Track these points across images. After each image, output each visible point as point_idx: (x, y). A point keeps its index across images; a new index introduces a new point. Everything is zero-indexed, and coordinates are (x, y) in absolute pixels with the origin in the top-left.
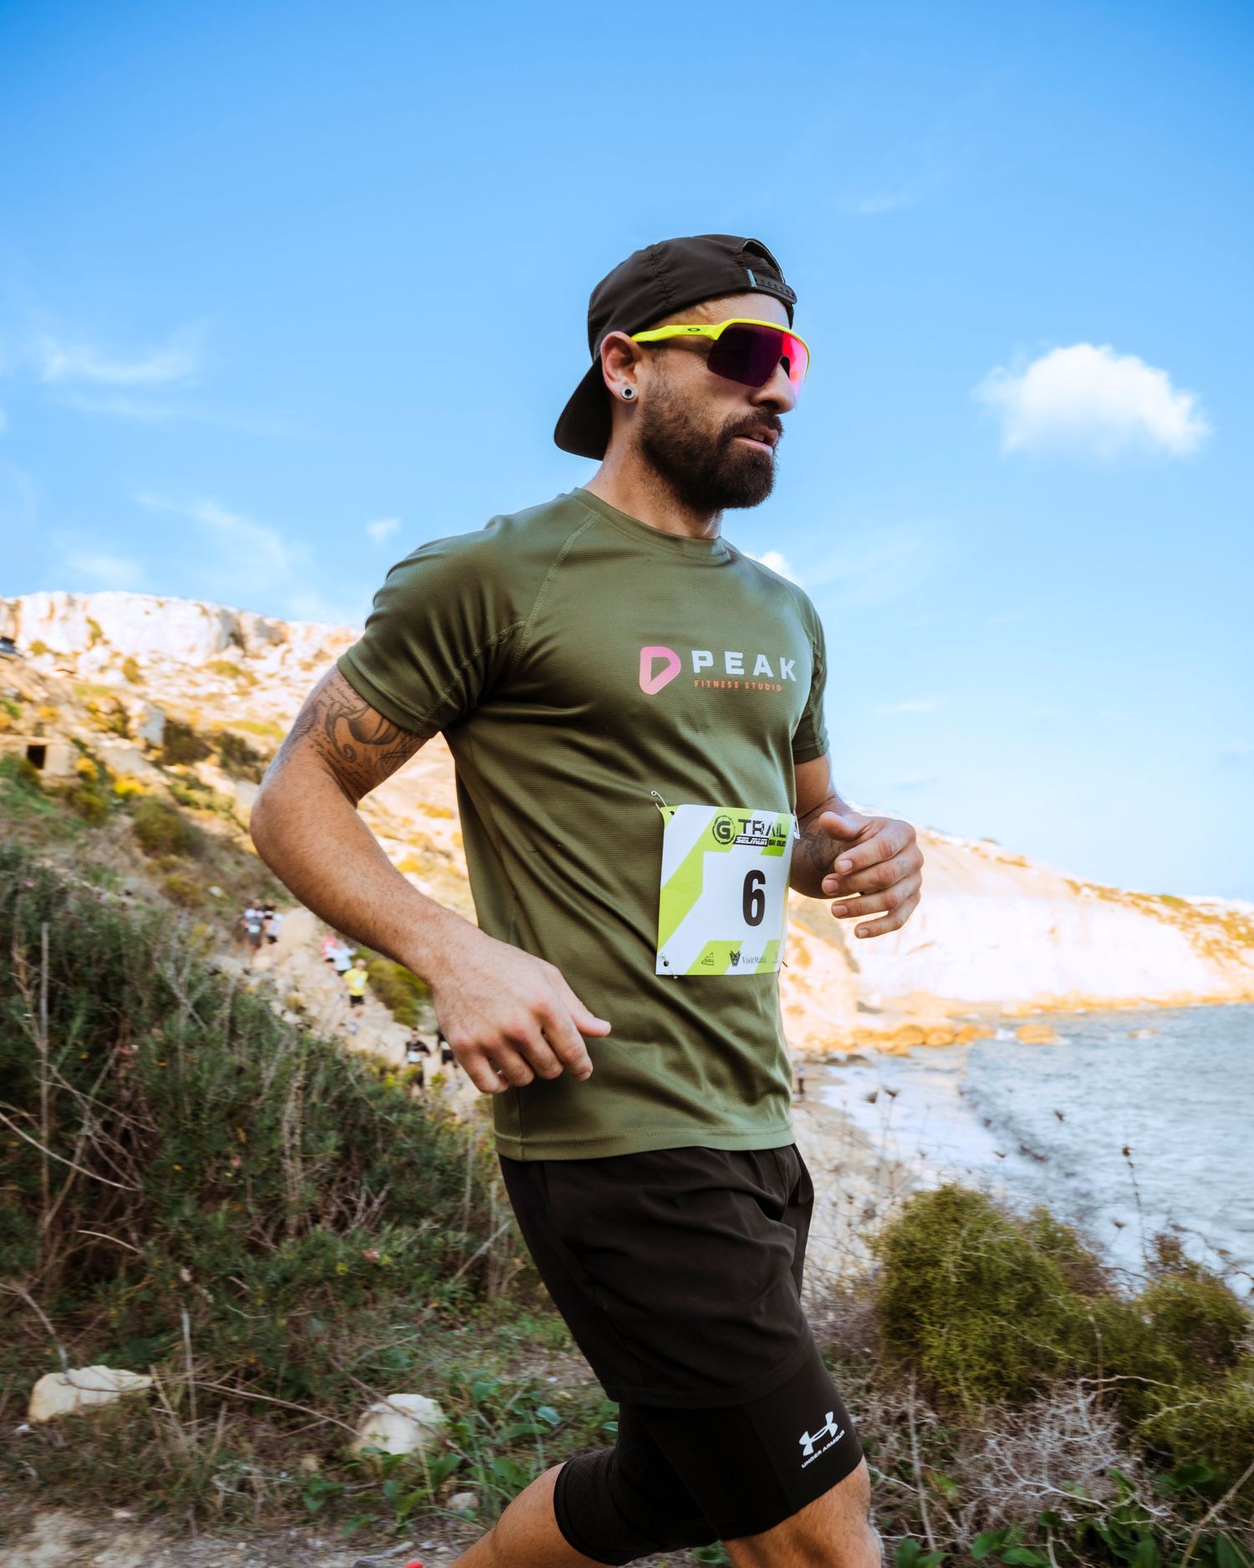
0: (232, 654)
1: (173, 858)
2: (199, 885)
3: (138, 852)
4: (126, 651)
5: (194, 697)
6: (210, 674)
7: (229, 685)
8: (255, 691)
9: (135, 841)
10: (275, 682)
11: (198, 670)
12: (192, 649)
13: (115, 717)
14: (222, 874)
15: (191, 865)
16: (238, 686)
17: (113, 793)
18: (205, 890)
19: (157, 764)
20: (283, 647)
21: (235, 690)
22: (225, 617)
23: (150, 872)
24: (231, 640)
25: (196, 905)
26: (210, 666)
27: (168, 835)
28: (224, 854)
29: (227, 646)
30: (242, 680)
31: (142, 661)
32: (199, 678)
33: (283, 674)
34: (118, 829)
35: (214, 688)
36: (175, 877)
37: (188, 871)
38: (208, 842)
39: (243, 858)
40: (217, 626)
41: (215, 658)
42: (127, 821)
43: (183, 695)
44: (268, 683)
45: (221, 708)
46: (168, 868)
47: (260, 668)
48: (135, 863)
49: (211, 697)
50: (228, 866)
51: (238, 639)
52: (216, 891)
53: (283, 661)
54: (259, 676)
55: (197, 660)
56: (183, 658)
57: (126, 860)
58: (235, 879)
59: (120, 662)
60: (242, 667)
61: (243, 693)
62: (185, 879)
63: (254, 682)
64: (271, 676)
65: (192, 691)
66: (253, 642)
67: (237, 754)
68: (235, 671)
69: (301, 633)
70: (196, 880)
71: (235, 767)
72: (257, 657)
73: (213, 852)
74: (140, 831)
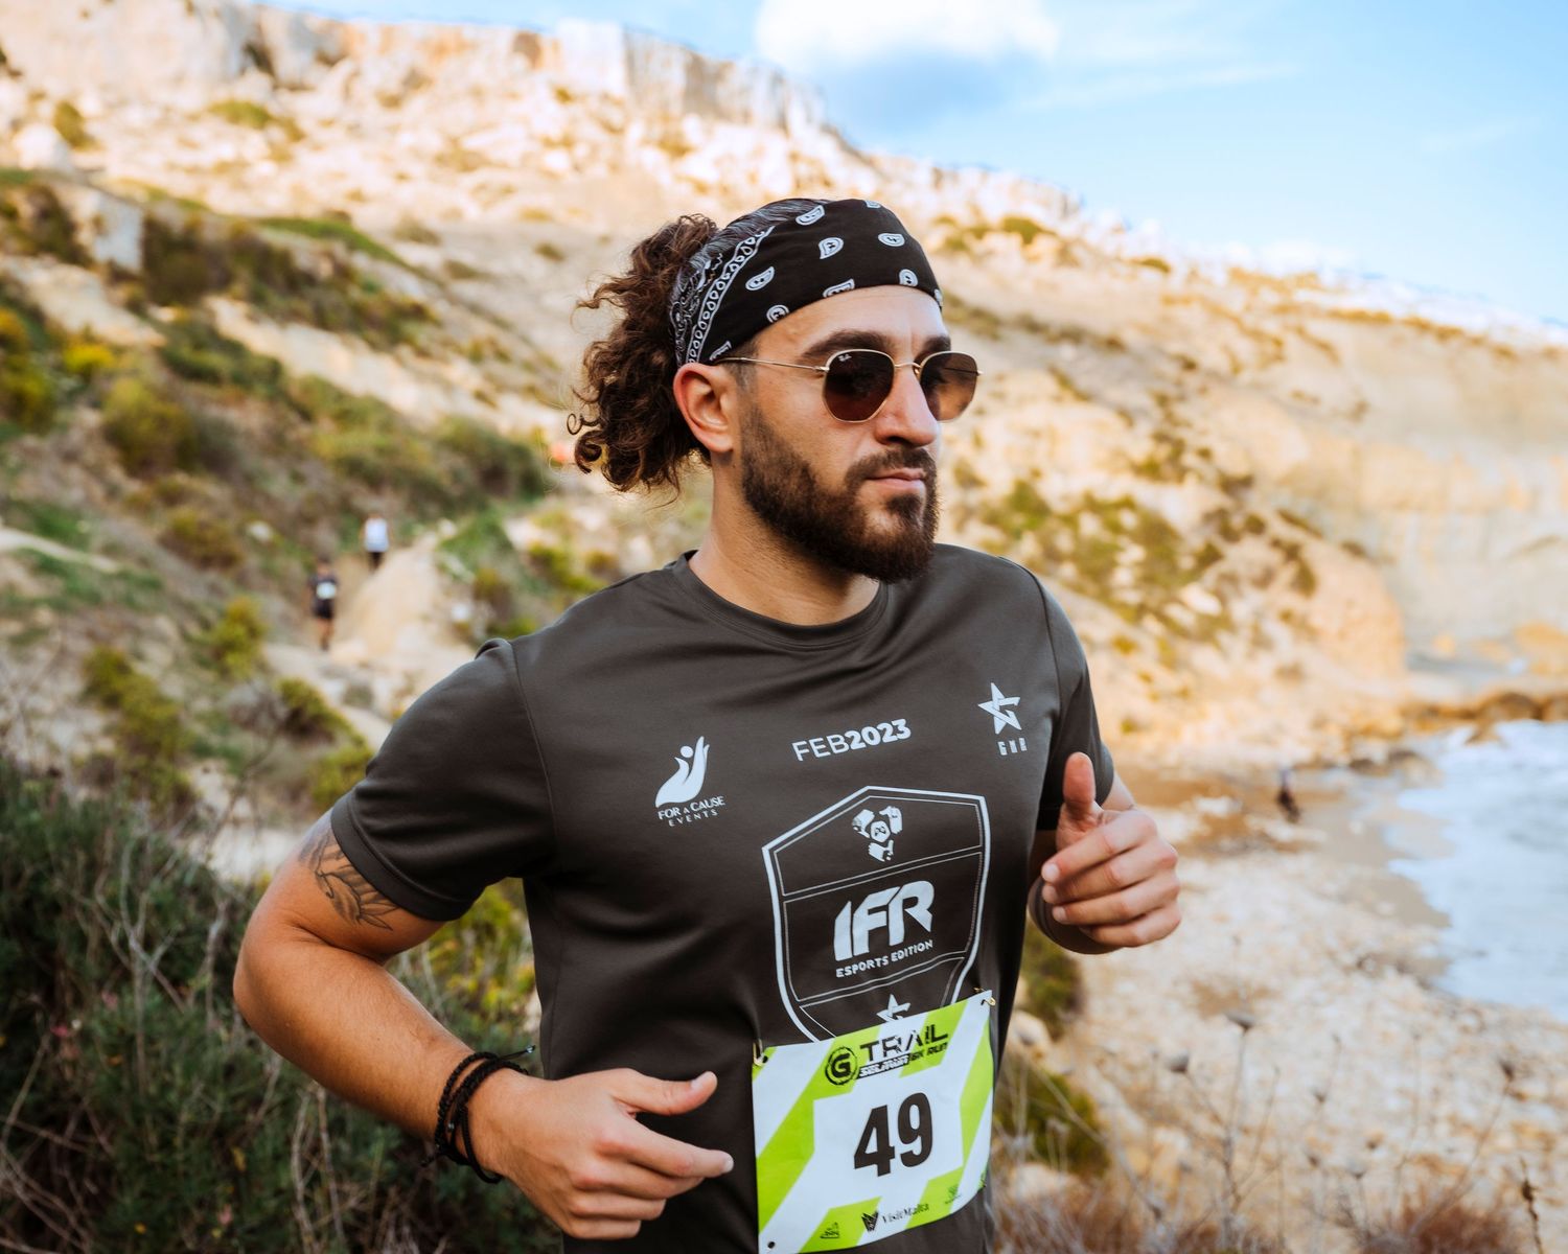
0: (253, 87)
1: (180, 479)
2: (229, 526)
3: (116, 474)
4: (57, 89)
5: (193, 170)
6: (216, 124)
7: (253, 144)
8: (301, 152)
9: (109, 453)
10: (337, 134)
11: (194, 118)
12: (178, 80)
13: (49, 227)
14: (270, 500)
15: (210, 488)
16: (271, 144)
17: (61, 369)
18: (241, 531)
19: (135, 307)
20: (344, 69)
21: (267, 151)
22: (231, 17)
23: (139, 507)
24: (250, 61)
25: (227, 561)
26: (216, 109)
27: (167, 440)
28: (269, 464)
29: (242, 71)
30: (277, 134)
31: (88, 105)
32: (199, 133)
33: (350, 117)
34: (75, 437)
35: (226, 151)
36: (185, 513)
37: (208, 502)
38: (239, 444)
39: (304, 468)
40: (219, 34)
41: (222, 95)
42: (89, 418)
43: (172, 167)
44: (322, 135)
45: (241, 186)
46: (172, 498)
47: (307, 109)
48: (113, 492)
49: (223, 168)
50: (279, 485)
51: (260, 57)
52: (261, 531)
53: (347, 92)
54: (306, 124)
55: (191, 98)
56: (164, 96)
57: (98, 491)
58: (291, 507)
59: (47, 110)
60: (273, 108)
61: (281, 157)
62: (204, 515)
63: (297, 135)
64: (328, 123)
65: (187, 158)
66: (289, 61)
67: (279, 278)
68: (261, 118)
69: (374, 39)
70: (223, 516)
71: (276, 300)
72: (296, 87)
73: (251, 461)
74: (117, 436)
